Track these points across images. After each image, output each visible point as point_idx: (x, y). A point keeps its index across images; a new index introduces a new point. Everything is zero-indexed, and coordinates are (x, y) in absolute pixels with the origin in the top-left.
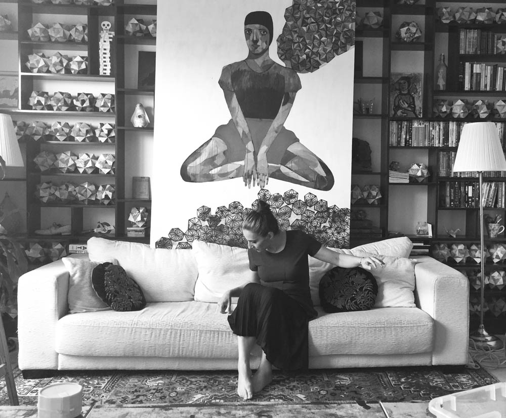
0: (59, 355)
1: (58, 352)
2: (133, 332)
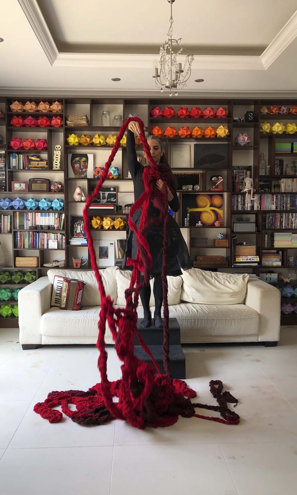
0: (43, 336)
1: (42, 334)
2: (85, 321)
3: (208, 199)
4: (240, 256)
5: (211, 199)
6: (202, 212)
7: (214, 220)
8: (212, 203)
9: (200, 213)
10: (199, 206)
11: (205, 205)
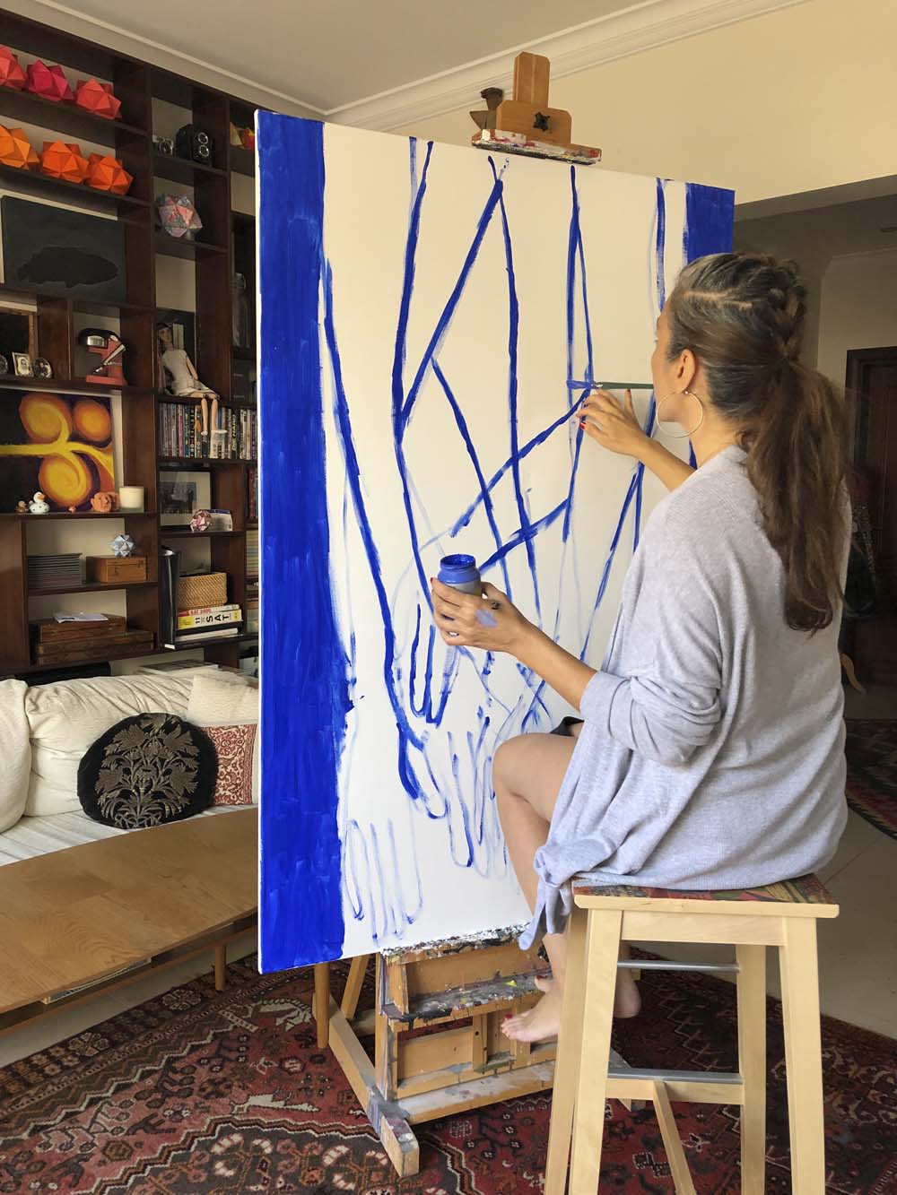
3: (62, 411)
4: (187, 610)
5: (72, 415)
6: (43, 459)
7: (87, 488)
8: (77, 429)
9: (37, 463)
10: (31, 435)
11: (53, 435)
